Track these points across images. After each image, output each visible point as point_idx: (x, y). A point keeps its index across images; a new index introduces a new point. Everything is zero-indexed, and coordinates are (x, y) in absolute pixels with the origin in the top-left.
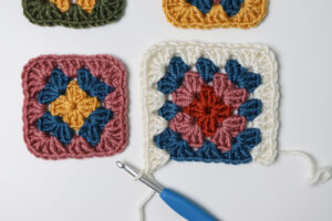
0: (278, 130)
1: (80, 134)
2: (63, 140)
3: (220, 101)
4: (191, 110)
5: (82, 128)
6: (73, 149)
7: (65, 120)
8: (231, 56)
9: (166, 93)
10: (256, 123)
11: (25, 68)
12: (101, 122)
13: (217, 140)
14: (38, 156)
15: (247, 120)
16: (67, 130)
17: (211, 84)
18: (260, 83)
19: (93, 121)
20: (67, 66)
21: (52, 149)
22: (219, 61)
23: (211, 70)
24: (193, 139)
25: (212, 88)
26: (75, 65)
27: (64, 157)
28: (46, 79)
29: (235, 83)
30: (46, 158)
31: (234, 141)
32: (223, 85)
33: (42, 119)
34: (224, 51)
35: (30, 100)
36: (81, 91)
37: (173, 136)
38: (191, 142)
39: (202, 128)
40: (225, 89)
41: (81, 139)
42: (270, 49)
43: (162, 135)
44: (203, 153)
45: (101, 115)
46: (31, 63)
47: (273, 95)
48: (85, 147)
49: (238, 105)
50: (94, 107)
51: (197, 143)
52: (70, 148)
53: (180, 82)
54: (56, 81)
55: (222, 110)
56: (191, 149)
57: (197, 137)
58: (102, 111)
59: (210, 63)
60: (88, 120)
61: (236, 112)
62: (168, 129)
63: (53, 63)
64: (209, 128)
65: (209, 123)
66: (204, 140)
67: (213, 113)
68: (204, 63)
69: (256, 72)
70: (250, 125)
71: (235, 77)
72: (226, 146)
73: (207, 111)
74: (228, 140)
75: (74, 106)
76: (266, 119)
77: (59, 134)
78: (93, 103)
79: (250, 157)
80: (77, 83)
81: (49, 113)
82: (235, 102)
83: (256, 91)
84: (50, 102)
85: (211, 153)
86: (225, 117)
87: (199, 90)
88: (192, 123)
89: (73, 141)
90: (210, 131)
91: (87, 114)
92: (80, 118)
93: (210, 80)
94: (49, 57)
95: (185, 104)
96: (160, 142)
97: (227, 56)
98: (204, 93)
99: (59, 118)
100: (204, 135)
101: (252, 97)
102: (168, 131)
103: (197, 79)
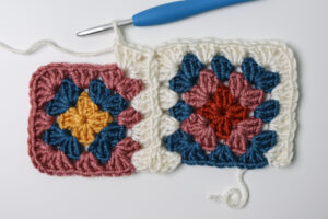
0: (296, 133)
1: (90, 150)
2: (70, 156)
3: (236, 102)
4: (205, 111)
5: (92, 144)
6: (81, 166)
7: (74, 134)
8: (248, 53)
9: (180, 93)
10: (272, 126)
11: (34, 76)
12: (113, 139)
13: (231, 143)
14: (42, 171)
15: (264, 123)
16: (75, 144)
17: (226, 84)
18: (278, 82)
19: (104, 138)
20: (79, 76)
21: (58, 164)
22: (236, 59)
23: (226, 69)
24: (206, 141)
25: (228, 88)
26: (87, 75)
27: (70, 174)
28: (56, 89)
29: (252, 83)
30: (51, 174)
31: (249, 144)
32: (239, 85)
33: (49, 131)
34: (241, 48)
35: (37, 110)
36: (92, 104)
37: (185, 137)
38: (202, 145)
39: (216, 131)
40: (241, 90)
41: (91, 156)
42: (289, 46)
43: (173, 136)
44: (216, 157)
45: (113, 131)
46: (40, 71)
47: (291, 96)
48: (94, 164)
49: (254, 107)
50: (105, 121)
51: (210, 145)
52: (77, 164)
53: (194, 80)
54: (66, 91)
55: (238, 112)
56: (203, 152)
57: (210, 140)
58: (114, 127)
59: (226, 62)
60: (98, 136)
61: (252, 114)
62: (180, 130)
63: (64, 72)
64: (222, 130)
65: (223, 125)
66: (218, 143)
67: (228, 114)
68: (219, 60)
69: (274, 71)
70: (266, 128)
71: (251, 76)
72: (240, 149)
73: (222, 112)
74: (243, 143)
75: (84, 120)
76: (283, 121)
77: (66, 148)
78: (105, 118)
79: (265, 160)
81: (57, 125)
82: (252, 103)
83: (274, 91)
84: (59, 114)
85: (224, 156)
86: (241, 119)
88: (206, 125)
89: (82, 157)
90: (223, 133)
91: (98, 130)
92: (90, 132)
93: (226, 79)
94: (61, 65)
95: (199, 105)
96: (170, 143)
97: (243, 54)
98: (219, 93)
99: (68, 132)
100: (218, 138)
101: (269, 97)
102: (179, 133)
103: (212, 77)
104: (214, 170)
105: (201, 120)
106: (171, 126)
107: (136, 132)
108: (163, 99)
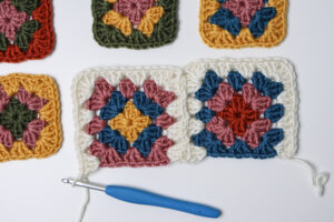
0: (298, 129)
1: (134, 146)
2: (120, 151)
3: (248, 107)
4: (224, 114)
5: (136, 142)
6: (128, 158)
7: (122, 133)
8: (256, 69)
9: (203, 102)
10: (279, 125)
12: (152, 137)
13: (246, 138)
15: (272, 122)
16: (123, 142)
17: (240, 93)
18: (282, 90)
19: (146, 136)
21: (110, 158)
22: (247, 73)
23: (240, 82)
24: (226, 138)
25: (241, 96)
27: (120, 165)
28: (106, 100)
29: (260, 91)
31: (261, 139)
32: (250, 93)
33: (103, 132)
34: (251, 65)
36: (136, 110)
37: (209, 135)
38: (223, 141)
39: (233, 129)
40: (252, 97)
41: (135, 150)
42: (289, 61)
43: (199, 135)
44: (235, 151)
48: (138, 156)
49: (264, 110)
50: (146, 124)
51: (229, 141)
52: (125, 157)
53: (214, 91)
54: (115, 101)
55: (251, 114)
56: (224, 147)
57: (229, 136)
58: (153, 128)
59: (240, 76)
60: (141, 135)
61: (262, 116)
64: (239, 129)
65: (239, 126)
66: (235, 139)
67: (243, 116)
68: (234, 75)
69: (278, 81)
70: (274, 126)
71: (260, 86)
72: (254, 142)
73: (237, 115)
74: (256, 138)
75: (130, 123)
76: (288, 120)
77: (116, 145)
78: (146, 121)
79: (275, 152)
80: (134, 103)
81: (109, 127)
82: (261, 107)
83: (279, 97)
84: (109, 119)
85: (241, 149)
86: (254, 120)
87: (231, 98)
88: (225, 125)
89: (128, 152)
90: (240, 131)
91: (140, 130)
92: (135, 132)
93: (240, 89)
95: (218, 110)
96: (197, 140)
97: (253, 70)
98: (235, 100)
99: (117, 133)
100: (235, 135)
101: (275, 102)
102: (204, 131)
103: (229, 89)
104: (234, 160)
105: (221, 121)
106: (197, 127)
107: (170, 132)
108: (191, 106)
